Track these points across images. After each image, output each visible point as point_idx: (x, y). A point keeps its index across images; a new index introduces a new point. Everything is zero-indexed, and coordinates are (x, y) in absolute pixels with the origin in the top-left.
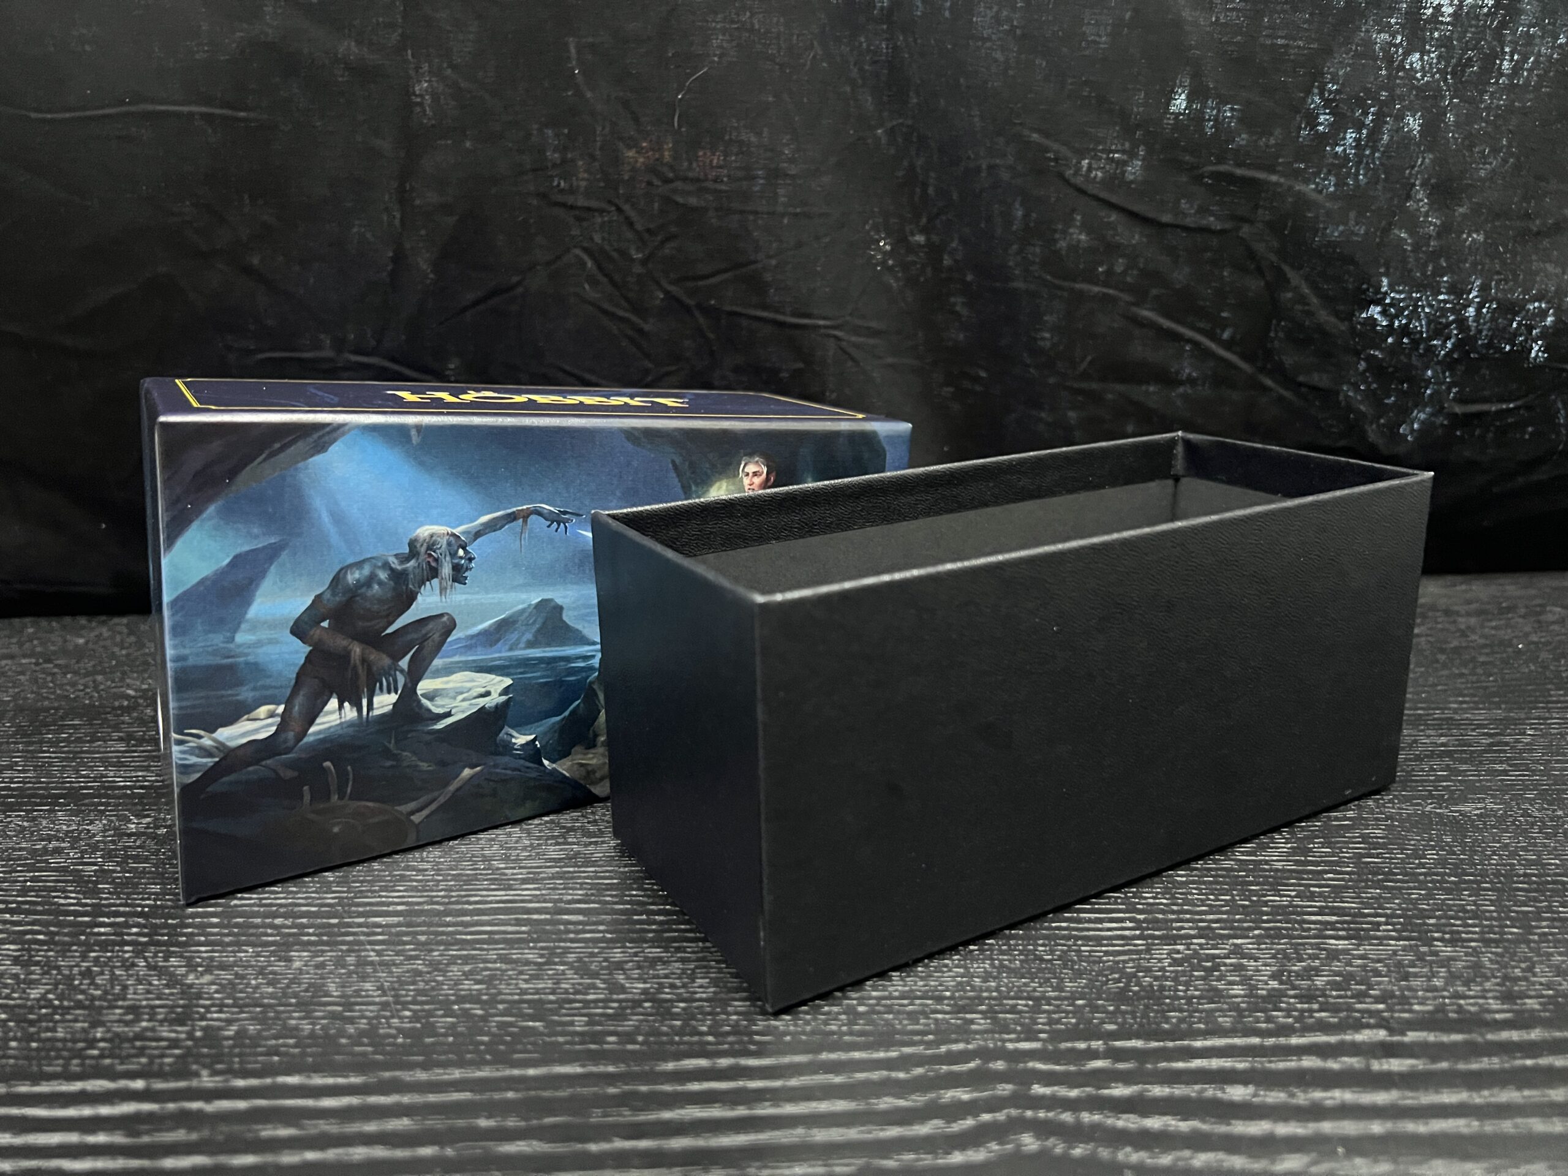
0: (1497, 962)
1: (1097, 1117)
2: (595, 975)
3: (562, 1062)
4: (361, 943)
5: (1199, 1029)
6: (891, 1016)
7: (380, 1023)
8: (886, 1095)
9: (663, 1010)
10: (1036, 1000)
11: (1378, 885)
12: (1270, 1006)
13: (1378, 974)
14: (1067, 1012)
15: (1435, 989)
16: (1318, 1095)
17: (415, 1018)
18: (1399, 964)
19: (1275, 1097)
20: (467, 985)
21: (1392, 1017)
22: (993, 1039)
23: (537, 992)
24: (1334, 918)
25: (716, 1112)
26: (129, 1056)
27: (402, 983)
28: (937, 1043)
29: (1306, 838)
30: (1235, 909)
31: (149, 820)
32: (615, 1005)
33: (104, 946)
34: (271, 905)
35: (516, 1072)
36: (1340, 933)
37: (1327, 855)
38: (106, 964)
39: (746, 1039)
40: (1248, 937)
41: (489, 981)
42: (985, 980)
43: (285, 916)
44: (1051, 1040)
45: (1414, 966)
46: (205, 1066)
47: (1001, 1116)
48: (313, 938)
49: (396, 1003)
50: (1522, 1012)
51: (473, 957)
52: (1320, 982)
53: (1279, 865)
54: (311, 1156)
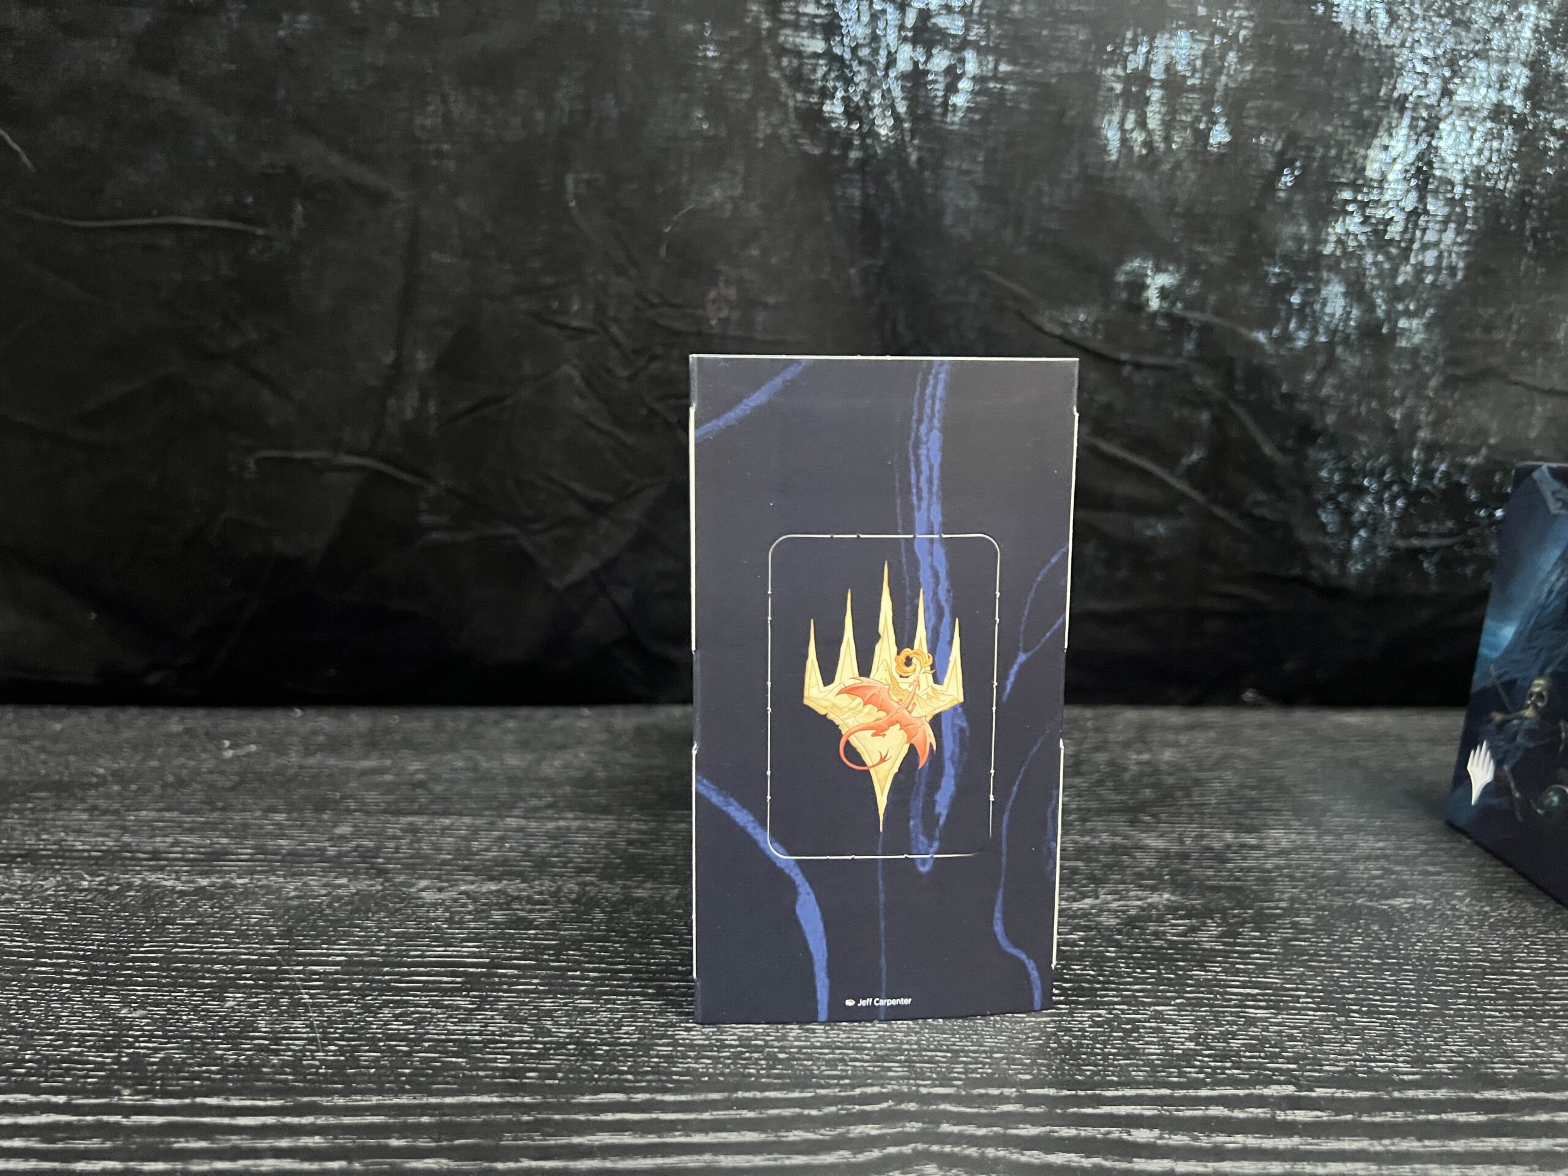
0: (1411, 1032)
1: (1002, 1153)
2: (523, 1021)
3: (479, 1093)
4: (296, 987)
5: (1112, 1081)
6: (810, 1063)
7: (305, 1056)
8: (796, 1129)
9: (586, 1051)
10: (956, 1053)
11: (1303, 964)
12: (1183, 1063)
13: (1292, 1038)
14: (984, 1064)
15: (1348, 1053)
16: (1220, 1139)
17: (341, 1051)
18: (1315, 1031)
19: (1180, 1139)
20: (395, 1025)
21: (1302, 1076)
22: (907, 1084)
23: (465, 1033)
24: (1256, 991)
25: (627, 1139)
26: (54, 1075)
27: (331, 1022)
28: (853, 1087)
29: (1236, 923)
30: (1160, 980)
31: (102, 878)
32: (540, 1046)
33: (43, 983)
34: (214, 953)
35: (433, 1100)
36: (1261, 1004)
37: (1255, 938)
38: (43, 998)
39: (664, 1078)
40: (1170, 1005)
41: (418, 1023)
42: (907, 1034)
43: (224, 963)
44: (965, 1086)
45: (1331, 1034)
46: (126, 1086)
47: (907, 1149)
48: (249, 982)
49: (322, 1039)
50: (1431, 1074)
51: (407, 1002)
52: (1235, 1044)
53: (1207, 946)
54: (220, 1165)
